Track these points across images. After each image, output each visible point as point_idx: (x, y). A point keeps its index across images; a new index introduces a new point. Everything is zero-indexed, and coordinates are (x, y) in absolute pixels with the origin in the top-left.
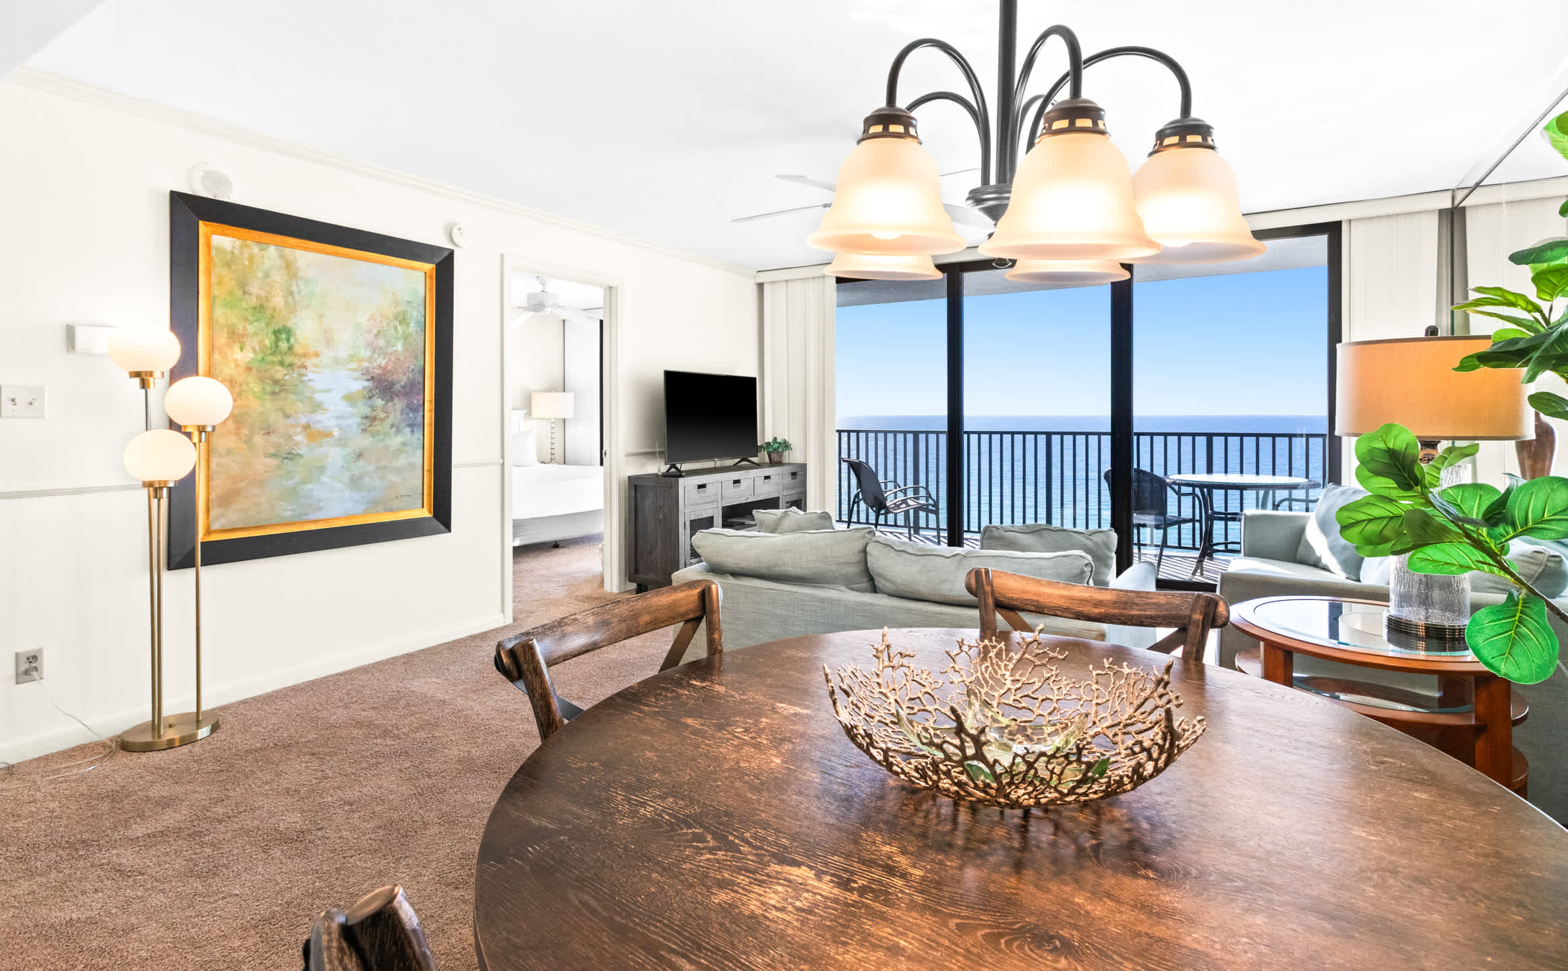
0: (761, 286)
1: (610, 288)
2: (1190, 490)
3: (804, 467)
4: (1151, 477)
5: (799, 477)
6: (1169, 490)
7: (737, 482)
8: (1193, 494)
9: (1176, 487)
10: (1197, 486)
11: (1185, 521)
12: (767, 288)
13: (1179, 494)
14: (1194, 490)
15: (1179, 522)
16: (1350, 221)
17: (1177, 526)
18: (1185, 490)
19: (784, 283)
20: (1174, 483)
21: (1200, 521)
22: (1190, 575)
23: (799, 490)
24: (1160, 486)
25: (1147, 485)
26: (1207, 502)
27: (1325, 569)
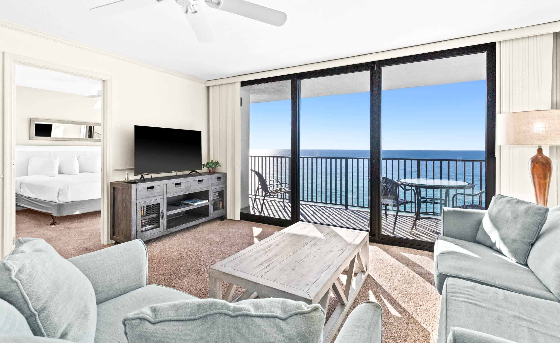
0: (208, 88)
1: (104, 81)
2: (410, 188)
3: (225, 175)
4: (392, 181)
5: (222, 180)
6: (400, 188)
7: (178, 184)
8: (411, 190)
9: (403, 186)
10: (414, 186)
11: (407, 202)
12: (211, 89)
13: (405, 190)
14: (411, 188)
15: (405, 203)
16: (500, 42)
17: (404, 205)
18: (407, 188)
19: (218, 86)
20: (402, 184)
21: (415, 202)
22: (410, 229)
23: (222, 186)
24: (396, 186)
25: (389, 185)
26: (418, 193)
27: (499, 252)
